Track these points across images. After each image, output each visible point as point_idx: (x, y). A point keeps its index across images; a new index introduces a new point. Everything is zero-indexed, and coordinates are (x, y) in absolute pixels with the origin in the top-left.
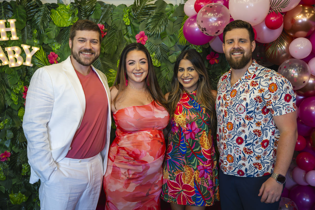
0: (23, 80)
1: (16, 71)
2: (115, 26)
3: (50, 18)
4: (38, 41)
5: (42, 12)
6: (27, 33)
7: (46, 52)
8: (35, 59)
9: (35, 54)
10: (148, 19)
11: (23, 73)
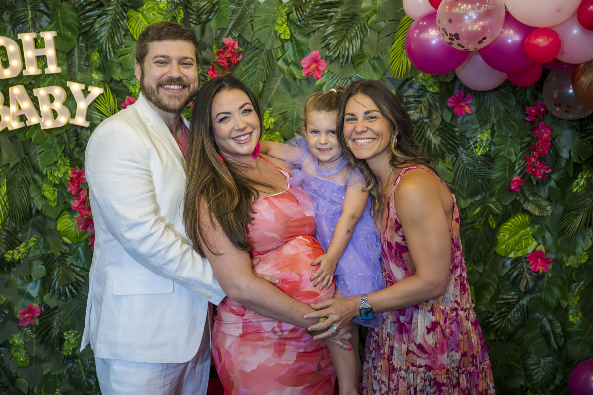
0: (69, 156)
1: (55, 138)
2: (260, 42)
3: (125, 27)
4: (102, 76)
5: (110, 17)
6: (78, 58)
7: (117, 96)
8: (95, 112)
9: (95, 101)
10: (327, 26)
11: (68, 141)
